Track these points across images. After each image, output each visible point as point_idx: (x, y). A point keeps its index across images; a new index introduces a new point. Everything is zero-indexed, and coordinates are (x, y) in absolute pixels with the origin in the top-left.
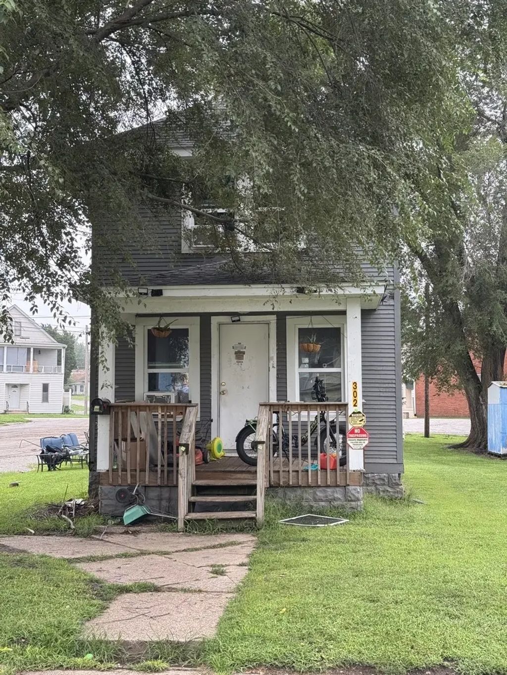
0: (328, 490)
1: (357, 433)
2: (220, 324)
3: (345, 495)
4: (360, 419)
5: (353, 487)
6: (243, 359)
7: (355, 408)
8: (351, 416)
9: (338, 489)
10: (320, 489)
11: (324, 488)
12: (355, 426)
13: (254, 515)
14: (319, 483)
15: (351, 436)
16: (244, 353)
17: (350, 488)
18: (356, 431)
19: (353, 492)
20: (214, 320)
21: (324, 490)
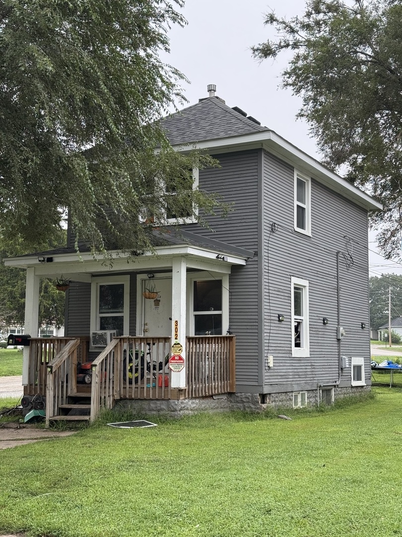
0: (158, 402)
1: (177, 360)
2: (143, 280)
3: (168, 406)
4: (179, 349)
5: (173, 401)
6: (159, 305)
7: (176, 340)
8: (173, 346)
9: (164, 402)
10: (153, 402)
11: (155, 401)
12: (175, 354)
13: (88, 419)
14: (151, 397)
15: (172, 361)
16: (159, 301)
17: (171, 401)
18: (176, 358)
19: (173, 404)
20: (139, 277)
21: (155, 402)
